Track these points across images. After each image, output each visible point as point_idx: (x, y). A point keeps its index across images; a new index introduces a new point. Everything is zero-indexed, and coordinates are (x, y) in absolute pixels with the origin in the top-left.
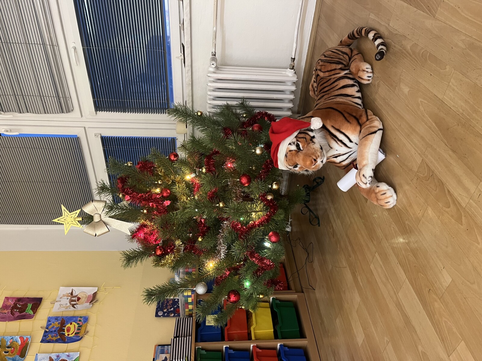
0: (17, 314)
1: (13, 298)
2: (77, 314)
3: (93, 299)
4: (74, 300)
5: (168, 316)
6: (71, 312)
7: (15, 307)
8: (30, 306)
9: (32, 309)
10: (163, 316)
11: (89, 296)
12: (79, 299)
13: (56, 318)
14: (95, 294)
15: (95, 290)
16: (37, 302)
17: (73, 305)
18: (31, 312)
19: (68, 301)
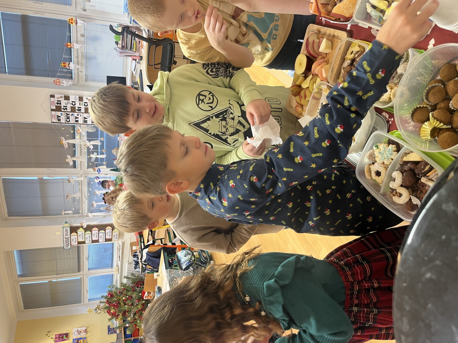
0: (61, 340)
1: (58, 335)
2: (82, 337)
3: (86, 331)
4: (79, 332)
5: (112, 333)
6: (79, 336)
7: (59, 337)
8: (64, 336)
9: (66, 337)
10: (111, 334)
11: (84, 330)
12: (81, 332)
13: (76, 339)
14: (86, 330)
15: (86, 328)
16: (67, 335)
17: (79, 334)
18: (66, 338)
19: (77, 333)
